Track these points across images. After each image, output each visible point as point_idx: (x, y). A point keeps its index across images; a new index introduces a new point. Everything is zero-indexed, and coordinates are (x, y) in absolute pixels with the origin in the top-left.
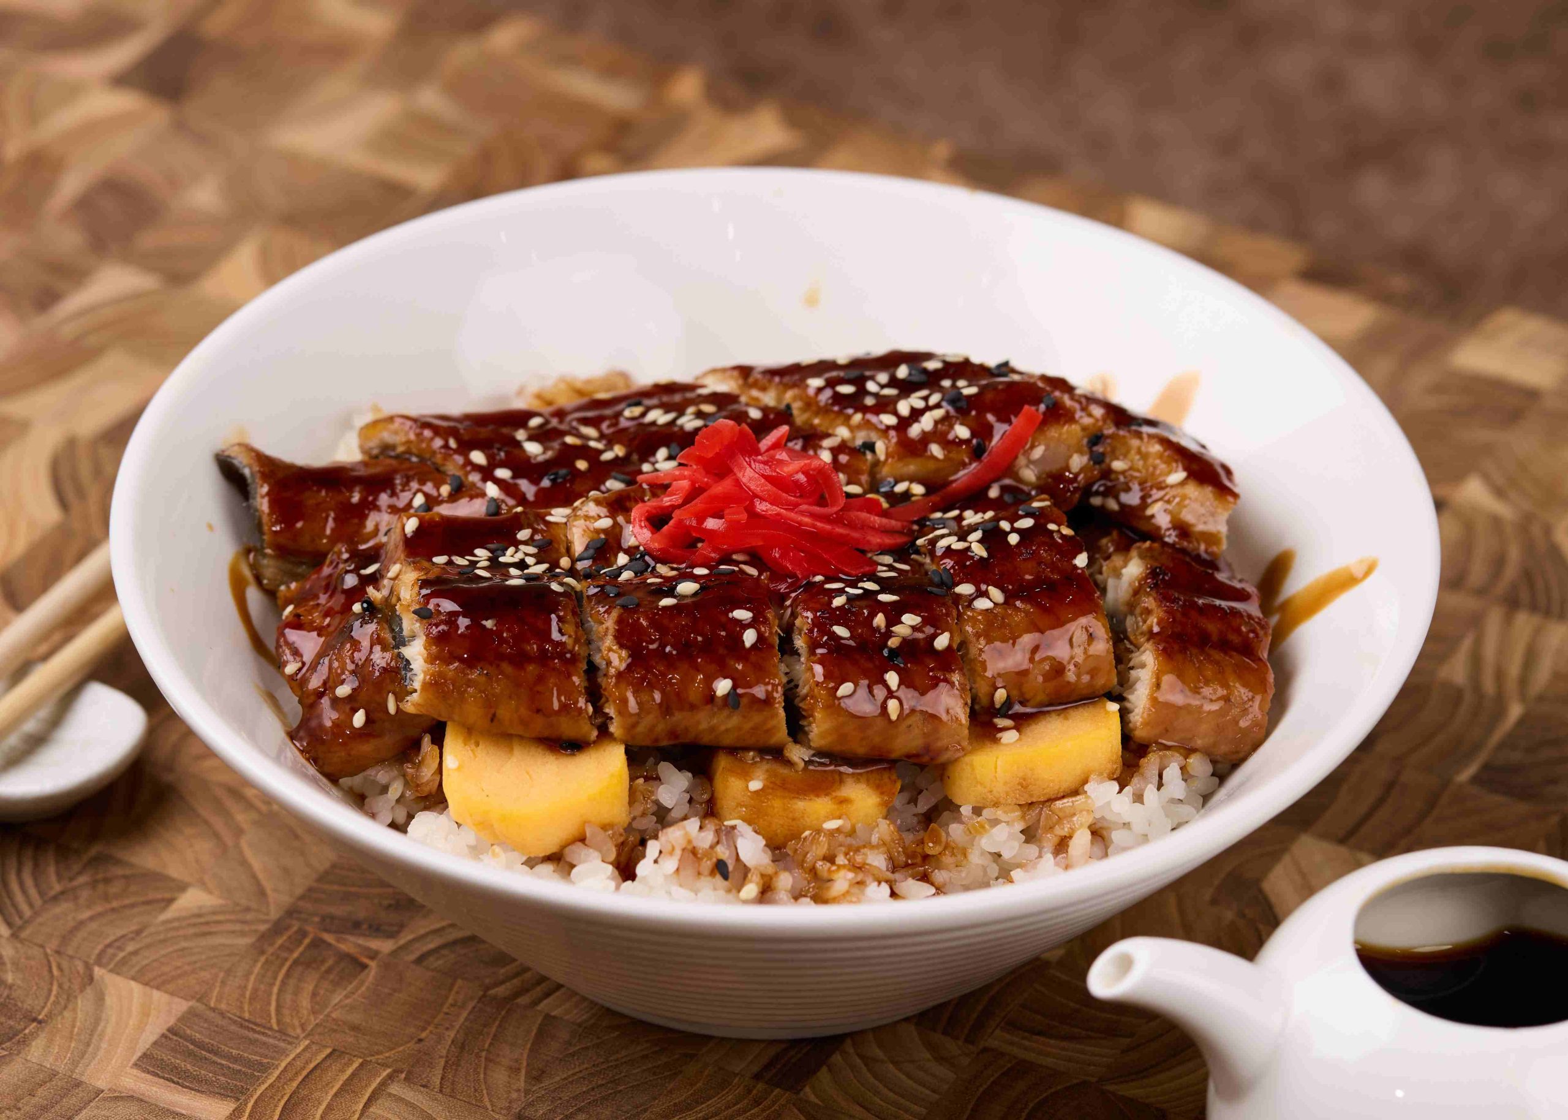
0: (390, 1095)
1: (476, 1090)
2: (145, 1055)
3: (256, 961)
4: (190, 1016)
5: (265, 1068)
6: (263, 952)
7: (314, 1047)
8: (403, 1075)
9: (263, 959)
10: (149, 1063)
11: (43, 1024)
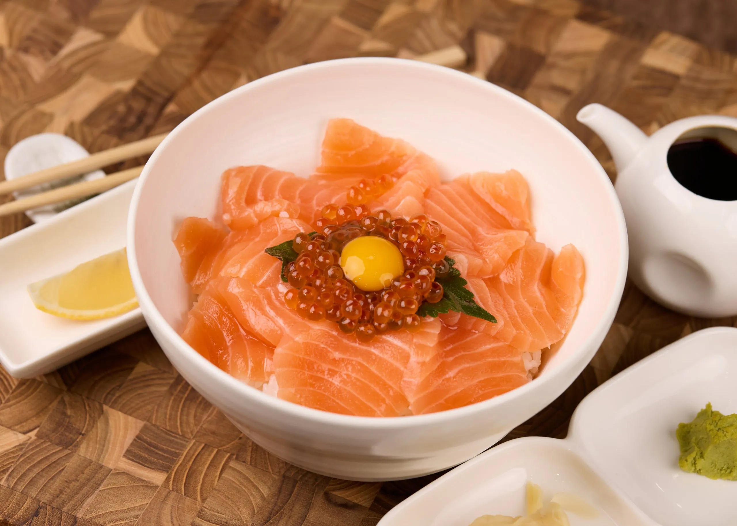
0: (230, 467)
1: (265, 463)
2: (128, 451)
3: (170, 399)
4: (145, 429)
5: (177, 455)
6: (172, 394)
7: (197, 444)
8: (234, 457)
9: (172, 398)
10: (130, 455)
11: (85, 436)
